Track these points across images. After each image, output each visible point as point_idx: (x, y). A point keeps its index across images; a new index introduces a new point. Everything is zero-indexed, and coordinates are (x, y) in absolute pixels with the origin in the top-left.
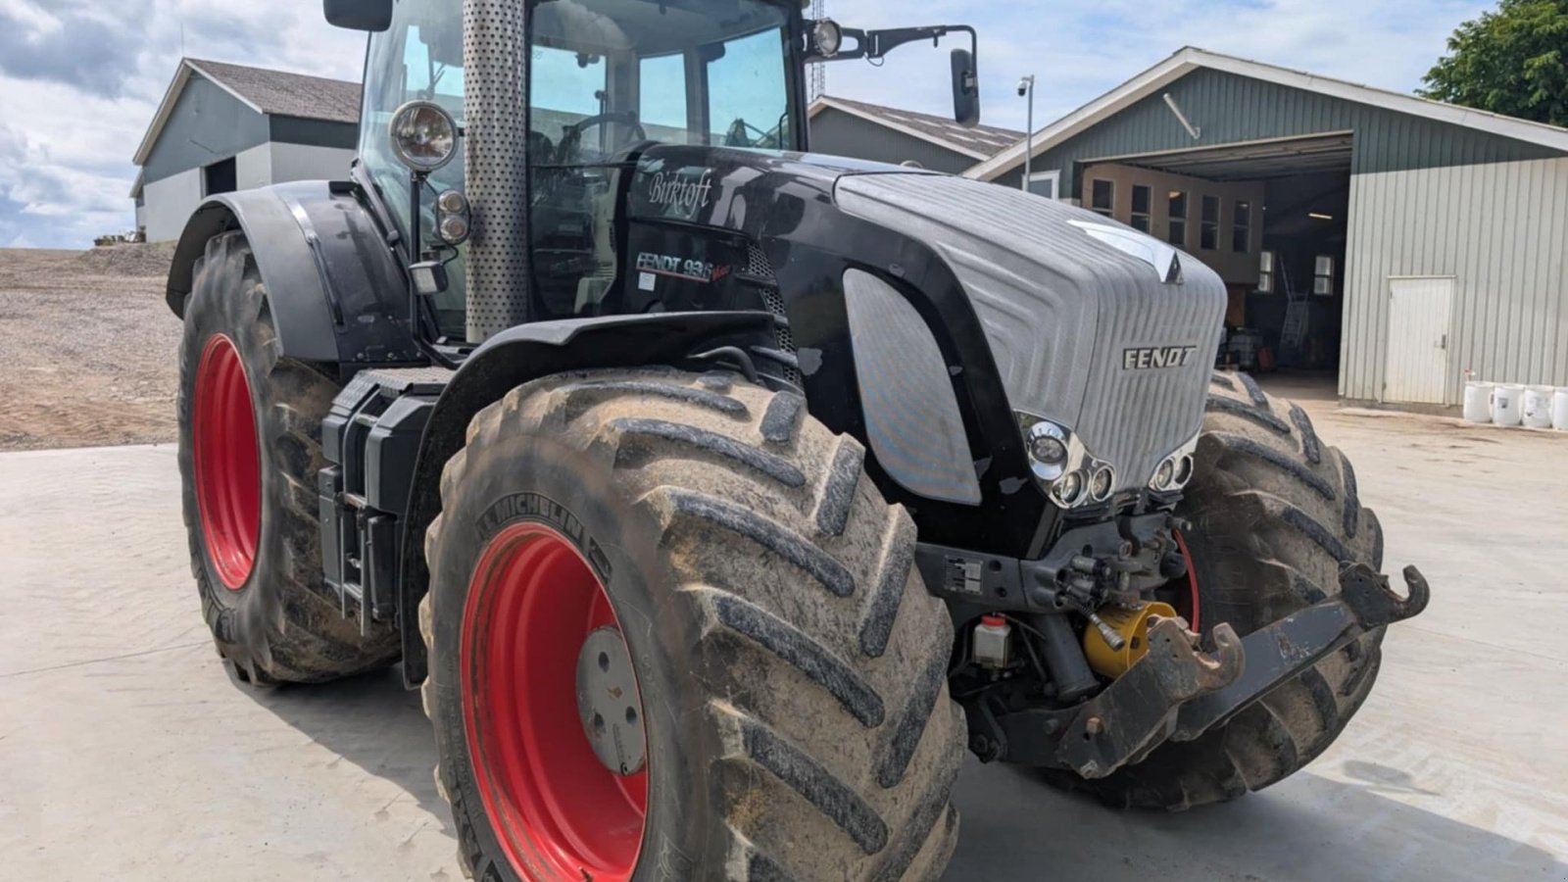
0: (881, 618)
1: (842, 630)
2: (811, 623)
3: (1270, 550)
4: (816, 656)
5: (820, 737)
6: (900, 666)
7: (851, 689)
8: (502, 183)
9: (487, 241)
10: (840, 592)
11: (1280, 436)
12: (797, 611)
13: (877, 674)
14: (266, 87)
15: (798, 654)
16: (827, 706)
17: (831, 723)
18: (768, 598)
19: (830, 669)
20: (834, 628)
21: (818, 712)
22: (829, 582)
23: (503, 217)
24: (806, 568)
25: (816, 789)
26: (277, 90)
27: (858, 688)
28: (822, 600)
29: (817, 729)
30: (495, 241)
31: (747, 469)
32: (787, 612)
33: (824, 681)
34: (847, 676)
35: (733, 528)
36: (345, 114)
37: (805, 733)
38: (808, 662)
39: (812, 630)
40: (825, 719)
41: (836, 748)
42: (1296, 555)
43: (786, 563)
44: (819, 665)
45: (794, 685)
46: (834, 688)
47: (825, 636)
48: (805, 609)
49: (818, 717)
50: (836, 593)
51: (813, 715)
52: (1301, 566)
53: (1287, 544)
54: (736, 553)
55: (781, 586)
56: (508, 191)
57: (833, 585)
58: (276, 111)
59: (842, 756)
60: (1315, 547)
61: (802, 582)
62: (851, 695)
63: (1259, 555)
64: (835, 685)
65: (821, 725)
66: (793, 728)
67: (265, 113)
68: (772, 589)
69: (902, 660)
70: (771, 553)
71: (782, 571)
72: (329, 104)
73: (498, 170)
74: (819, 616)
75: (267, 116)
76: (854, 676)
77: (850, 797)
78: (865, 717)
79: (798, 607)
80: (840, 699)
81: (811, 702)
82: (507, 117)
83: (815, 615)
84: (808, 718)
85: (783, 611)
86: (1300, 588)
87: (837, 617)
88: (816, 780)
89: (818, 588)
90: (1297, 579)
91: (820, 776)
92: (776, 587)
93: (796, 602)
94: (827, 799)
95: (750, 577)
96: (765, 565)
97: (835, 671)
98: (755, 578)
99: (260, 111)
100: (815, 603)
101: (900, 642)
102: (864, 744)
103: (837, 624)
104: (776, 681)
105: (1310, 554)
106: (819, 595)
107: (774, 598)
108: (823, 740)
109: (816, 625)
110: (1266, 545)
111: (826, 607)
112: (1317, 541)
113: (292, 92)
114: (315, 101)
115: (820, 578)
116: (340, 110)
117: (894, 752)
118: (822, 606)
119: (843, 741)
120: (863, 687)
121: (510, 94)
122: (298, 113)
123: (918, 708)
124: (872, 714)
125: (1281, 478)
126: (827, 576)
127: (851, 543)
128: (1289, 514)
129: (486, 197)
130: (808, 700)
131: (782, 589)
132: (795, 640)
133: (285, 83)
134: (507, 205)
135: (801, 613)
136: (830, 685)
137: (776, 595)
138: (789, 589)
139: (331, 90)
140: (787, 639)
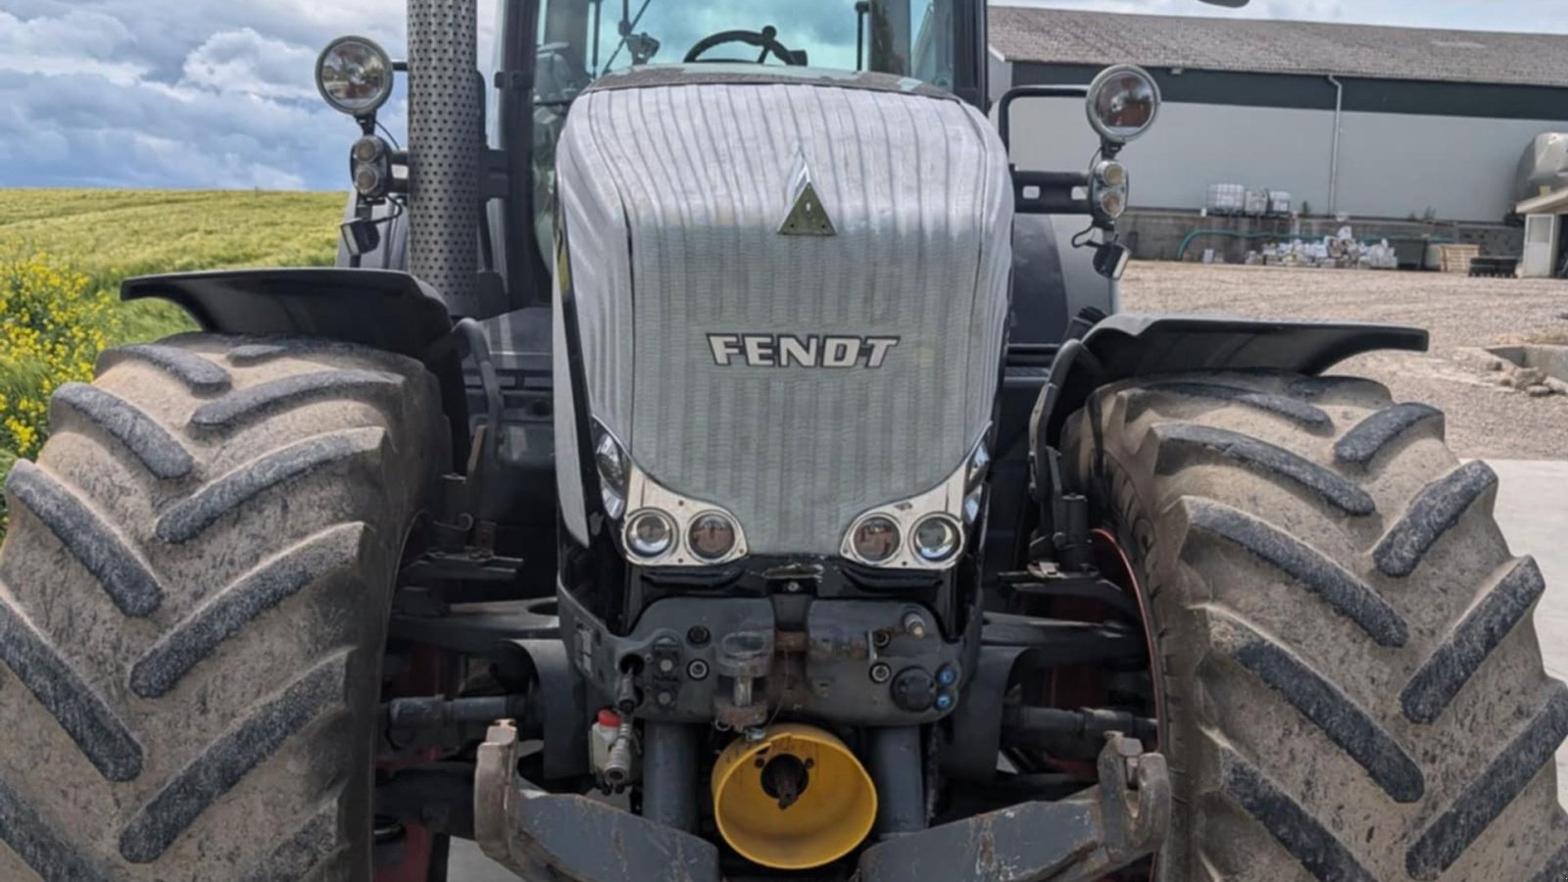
0: (177, 652)
1: (119, 656)
2: (78, 638)
3: (1215, 711)
4: (55, 677)
5: (44, 775)
6: (199, 719)
7: (91, 727)
8: (440, 124)
9: (422, 194)
10: (129, 609)
11: (1338, 520)
12: (66, 623)
13: (154, 720)
14: (1018, 29)
15: (30, 670)
16: (61, 740)
17: (62, 761)
18: (39, 600)
19: (68, 697)
20: (108, 651)
21: (49, 744)
22: (120, 595)
23: (440, 165)
24: (98, 574)
25: (15, 833)
26: (1030, 31)
27: (102, 728)
28: (107, 616)
29: (42, 764)
30: (431, 194)
31: (124, 451)
32: (52, 621)
33: (53, 708)
34: (92, 710)
35: (38, 515)
36: (1104, 54)
37: (25, 764)
38: (42, 681)
39: (75, 648)
40: (56, 756)
41: (65, 794)
42: (1254, 730)
43: (79, 565)
44: (54, 688)
45: (26, 706)
46: (65, 719)
47: (90, 658)
48: (78, 621)
49: (46, 750)
50: (123, 610)
51: (40, 746)
52: (1261, 751)
53: (1242, 707)
54: (36, 544)
55: (63, 588)
56: (447, 135)
57: (124, 601)
58: (1021, 56)
59: (70, 805)
60: (1302, 723)
61: (89, 590)
62: (88, 734)
63: (1200, 717)
64: (69, 716)
65: (47, 761)
66: (11, 755)
67: (1007, 60)
68: (49, 591)
69: (204, 711)
70: (66, 549)
71: (72, 573)
72: (1088, 44)
73: (434, 110)
74: (93, 634)
75: (1010, 65)
76: (104, 713)
77: (68, 856)
78: (105, 765)
79: (70, 618)
80: (72, 734)
81: (41, 732)
82: (447, 47)
83: (88, 631)
84: (31, 748)
85: (49, 618)
86: (1241, 787)
87: (119, 640)
88: (17, 821)
89: (106, 602)
90: (1238, 770)
91: (23, 818)
92: (54, 589)
93: (70, 611)
94: (29, 849)
95: (33, 573)
96: (57, 562)
97: (76, 699)
98: (38, 575)
99: (1002, 58)
100: (95, 618)
101: (211, 688)
102: (110, 800)
103: (116, 648)
104: (11, 696)
105: (1288, 733)
106: (106, 609)
107: (45, 603)
108: (48, 779)
109: (83, 643)
110: (1212, 703)
111: (108, 625)
112: (1306, 714)
113: (1048, 32)
114: (1073, 40)
115: (109, 589)
116: (1099, 50)
117: (149, 821)
118: (104, 622)
119: (76, 787)
120: (112, 728)
121: (450, 20)
122: (1046, 57)
123: (202, 776)
124: (116, 764)
125: (1279, 591)
126: (120, 587)
127: (200, 557)
128: (1255, 655)
129: (422, 142)
130: (38, 727)
131: (61, 593)
132: (37, 653)
133: (1043, 21)
134: (446, 151)
135: (71, 625)
136: (61, 714)
137: (49, 599)
138: (69, 595)
139: (1097, 25)
140: (25, 649)
